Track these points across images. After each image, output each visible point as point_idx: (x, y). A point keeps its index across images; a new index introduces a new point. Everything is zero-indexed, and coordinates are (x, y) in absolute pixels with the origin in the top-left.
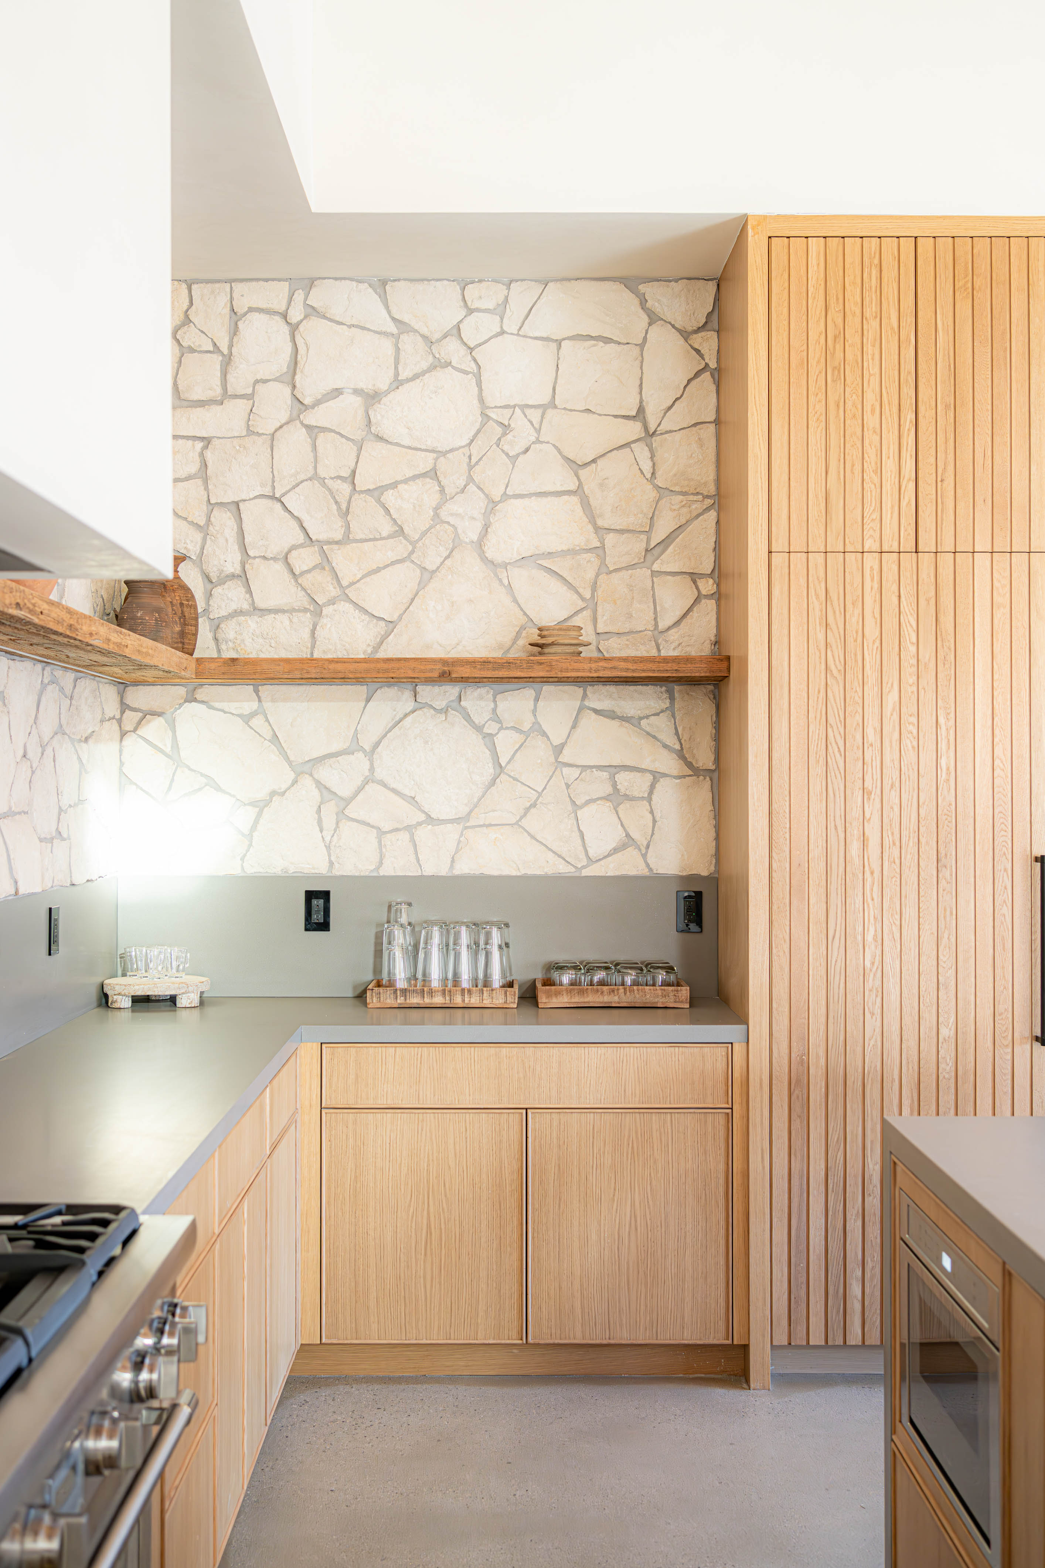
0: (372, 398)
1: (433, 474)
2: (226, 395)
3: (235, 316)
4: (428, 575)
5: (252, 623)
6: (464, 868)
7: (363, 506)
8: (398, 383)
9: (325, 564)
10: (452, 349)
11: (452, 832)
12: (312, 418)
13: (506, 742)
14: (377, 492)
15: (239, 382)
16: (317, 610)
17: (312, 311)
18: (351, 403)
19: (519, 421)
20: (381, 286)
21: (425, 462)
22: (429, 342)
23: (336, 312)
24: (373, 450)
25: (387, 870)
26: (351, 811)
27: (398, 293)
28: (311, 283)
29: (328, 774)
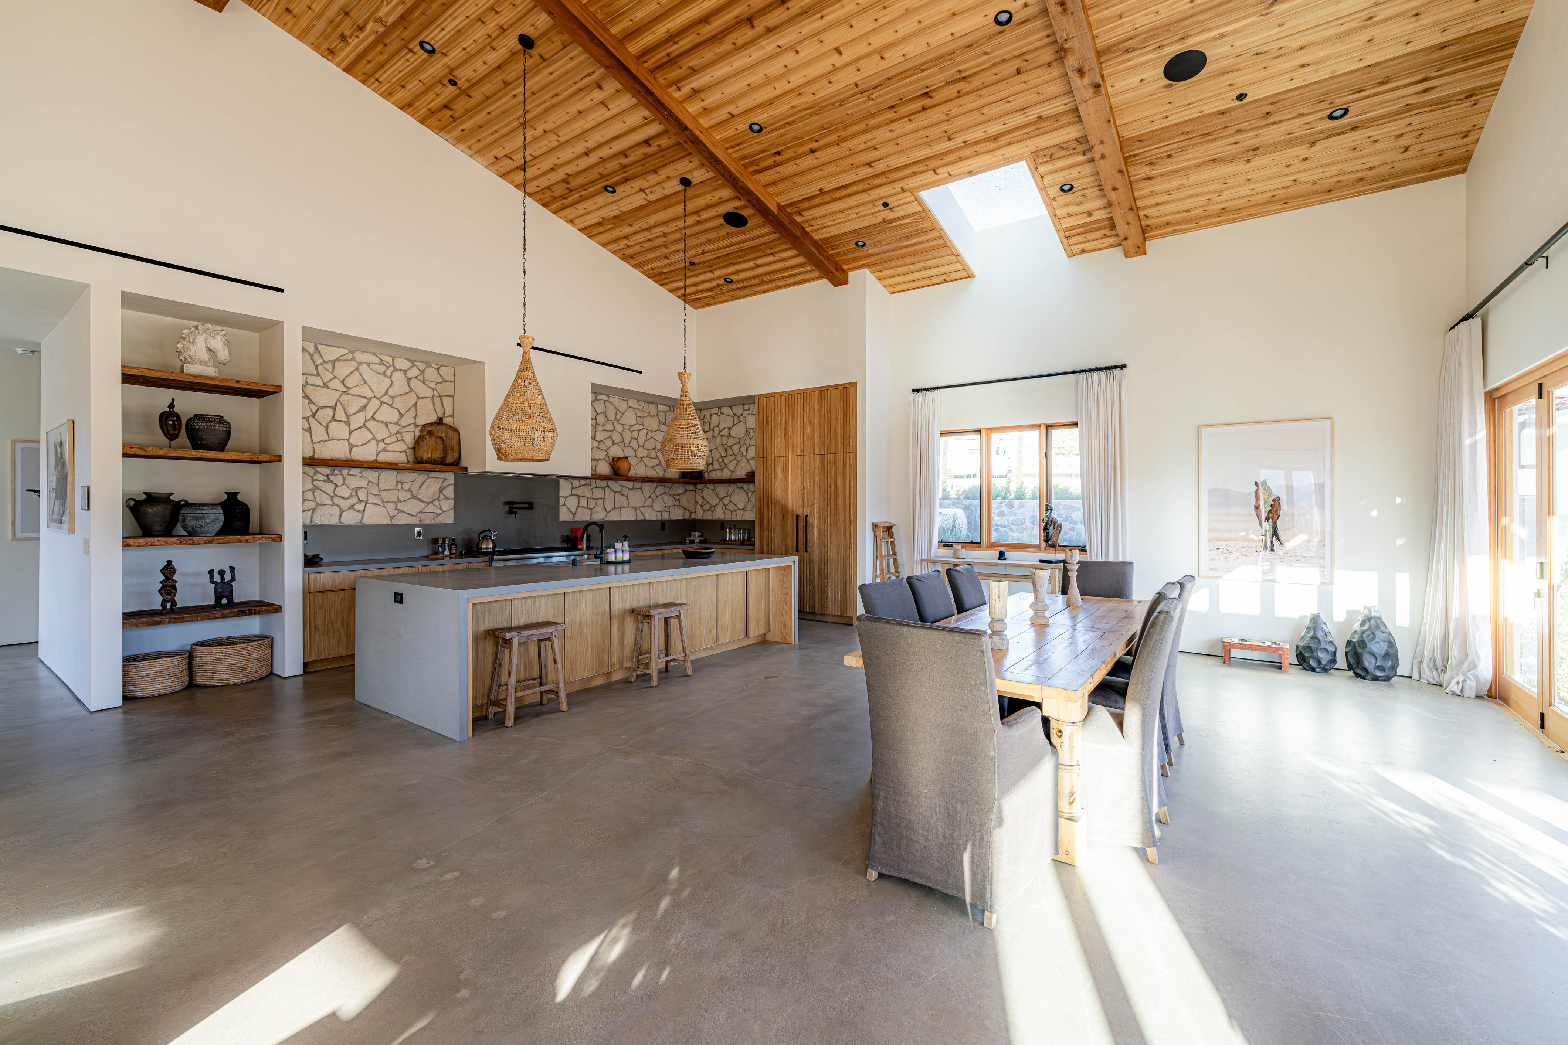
0: (730, 429)
1: (739, 442)
2: (710, 430)
3: (711, 415)
4: (738, 462)
5: (713, 472)
6: (744, 518)
7: (729, 449)
8: (734, 425)
9: (723, 461)
10: (742, 418)
11: (742, 511)
12: (722, 433)
13: (750, 494)
14: (731, 447)
15: (712, 427)
16: (722, 470)
17: (721, 413)
18: (727, 430)
19: (752, 432)
20: (731, 407)
21: (737, 440)
22: (738, 417)
23: (725, 413)
24: (730, 439)
25: (733, 519)
26: (728, 507)
27: (734, 408)
28: (720, 408)
29: (724, 500)
